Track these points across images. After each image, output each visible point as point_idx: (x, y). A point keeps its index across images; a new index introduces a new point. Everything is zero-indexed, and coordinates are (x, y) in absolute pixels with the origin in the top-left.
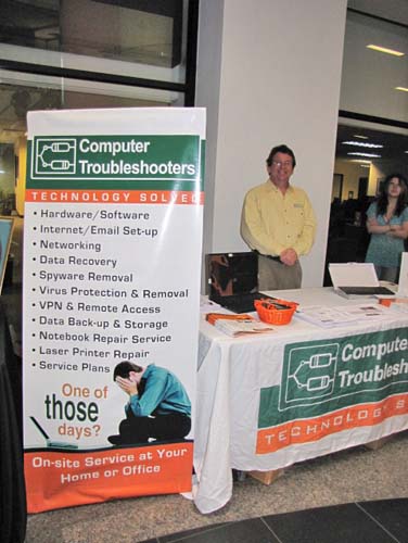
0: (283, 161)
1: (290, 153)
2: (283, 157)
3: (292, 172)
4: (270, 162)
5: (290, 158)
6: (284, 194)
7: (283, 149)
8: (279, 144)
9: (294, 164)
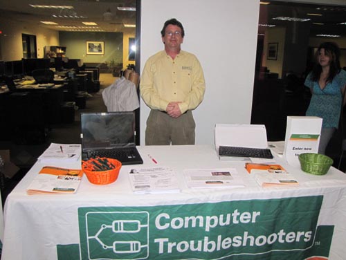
0: (173, 31)
1: (180, 25)
2: (173, 28)
3: (181, 41)
4: (163, 33)
5: (179, 29)
6: (173, 58)
7: (173, 22)
8: (169, 18)
9: (183, 34)
